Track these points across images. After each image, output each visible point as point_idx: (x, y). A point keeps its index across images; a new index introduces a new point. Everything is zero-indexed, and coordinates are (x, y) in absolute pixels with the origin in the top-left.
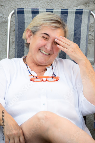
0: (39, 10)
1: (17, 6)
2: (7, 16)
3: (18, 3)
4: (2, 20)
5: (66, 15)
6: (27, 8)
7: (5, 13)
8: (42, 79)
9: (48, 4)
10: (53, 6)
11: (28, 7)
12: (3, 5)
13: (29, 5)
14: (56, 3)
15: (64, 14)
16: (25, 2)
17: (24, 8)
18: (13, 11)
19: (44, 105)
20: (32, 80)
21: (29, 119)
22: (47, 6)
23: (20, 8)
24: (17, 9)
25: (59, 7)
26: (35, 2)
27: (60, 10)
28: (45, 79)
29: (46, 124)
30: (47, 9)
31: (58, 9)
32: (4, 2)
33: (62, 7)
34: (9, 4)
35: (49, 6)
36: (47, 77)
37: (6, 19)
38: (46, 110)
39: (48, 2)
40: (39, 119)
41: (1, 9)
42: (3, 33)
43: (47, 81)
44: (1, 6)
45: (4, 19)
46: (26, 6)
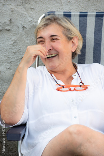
0: (72, 13)
1: (48, 9)
2: (37, 20)
3: (49, 6)
4: (32, 25)
5: (102, 18)
6: (59, 11)
7: (35, 17)
8: (70, 88)
9: (83, 6)
10: (87, 9)
11: (61, 10)
12: (33, 8)
13: (61, 8)
14: (91, 6)
15: (100, 18)
16: (57, 5)
17: (56, 11)
18: (44, 15)
19: (75, 117)
20: (58, 90)
21: (60, 133)
22: (81, 9)
23: (52, 11)
24: (48, 12)
25: (94, 10)
26: (67, 4)
27: (95, 14)
28: (72, 88)
29: (78, 139)
30: (80, 12)
31: (93, 12)
32: (34, 5)
33: (98, 10)
34: (40, 7)
35: (83, 9)
36: (75, 86)
37: (36, 23)
38: (78, 124)
39: (82, 5)
40: (70, 133)
41: (31, 12)
42: (33, 38)
43: (75, 90)
44: (31, 9)
45: (34, 24)
46: (59, 9)
